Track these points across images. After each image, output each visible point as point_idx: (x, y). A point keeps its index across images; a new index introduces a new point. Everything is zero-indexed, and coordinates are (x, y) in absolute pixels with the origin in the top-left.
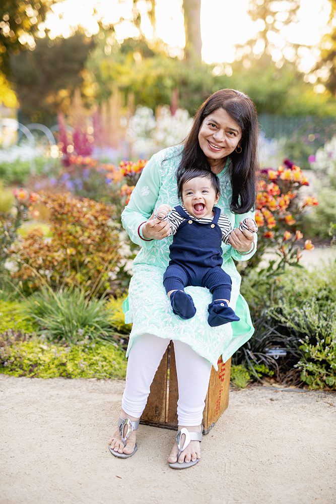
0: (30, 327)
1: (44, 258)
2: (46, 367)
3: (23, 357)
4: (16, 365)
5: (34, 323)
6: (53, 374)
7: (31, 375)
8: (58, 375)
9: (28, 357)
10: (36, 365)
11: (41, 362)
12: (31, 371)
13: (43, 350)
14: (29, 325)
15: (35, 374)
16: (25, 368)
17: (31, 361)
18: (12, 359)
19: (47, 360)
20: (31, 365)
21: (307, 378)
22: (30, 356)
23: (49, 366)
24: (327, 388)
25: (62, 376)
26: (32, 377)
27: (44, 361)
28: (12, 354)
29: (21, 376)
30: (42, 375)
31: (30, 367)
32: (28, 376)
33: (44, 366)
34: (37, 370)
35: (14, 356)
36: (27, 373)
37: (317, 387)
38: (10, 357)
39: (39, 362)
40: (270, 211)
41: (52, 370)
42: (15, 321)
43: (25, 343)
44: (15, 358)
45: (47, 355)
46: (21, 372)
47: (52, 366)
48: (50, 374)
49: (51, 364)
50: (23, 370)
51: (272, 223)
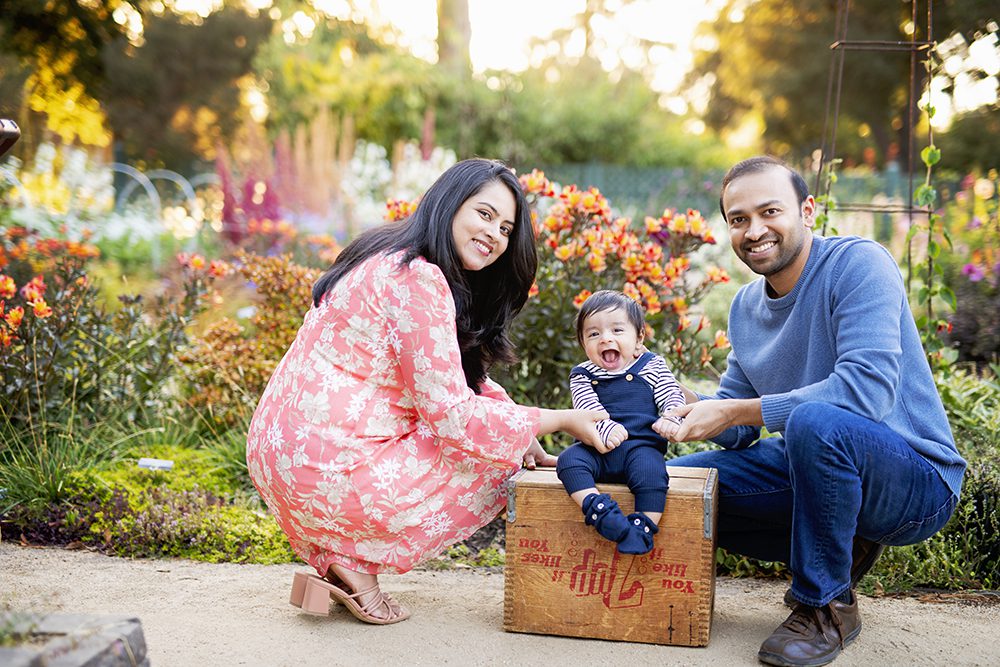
0: (225, 486)
1: (246, 369)
2: (267, 545)
3: (224, 529)
4: (211, 545)
5: (231, 481)
6: (279, 557)
7: (240, 559)
8: (288, 558)
9: (233, 529)
10: (248, 542)
11: (256, 538)
12: (239, 553)
13: (257, 520)
14: (225, 482)
15: (248, 557)
16: (228, 548)
17: (238, 537)
18: (204, 534)
19: (269, 535)
20: (237, 543)
21: (726, 558)
22: (235, 529)
23: (272, 545)
24: (761, 574)
25: (297, 561)
26: (243, 562)
27: (262, 536)
28: (203, 526)
29: (221, 561)
30: (260, 559)
31: (237, 547)
32: (235, 561)
33: (261, 545)
34: (250, 552)
35: (206, 529)
36: (232, 556)
37: (743, 573)
38: (199, 531)
39: (252, 537)
40: (651, 285)
41: (276, 552)
42: (197, 477)
43: (224, 508)
44: (209, 534)
45: (267, 526)
46: (221, 555)
47: (276, 545)
48: (275, 557)
49: (274, 541)
50: (224, 552)
51: (655, 307)
